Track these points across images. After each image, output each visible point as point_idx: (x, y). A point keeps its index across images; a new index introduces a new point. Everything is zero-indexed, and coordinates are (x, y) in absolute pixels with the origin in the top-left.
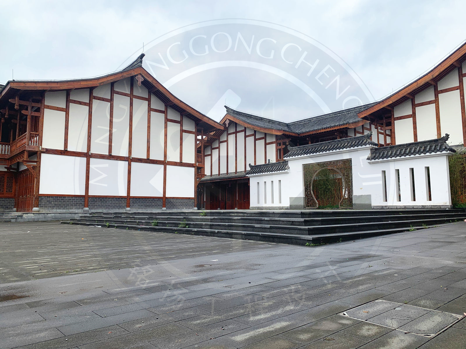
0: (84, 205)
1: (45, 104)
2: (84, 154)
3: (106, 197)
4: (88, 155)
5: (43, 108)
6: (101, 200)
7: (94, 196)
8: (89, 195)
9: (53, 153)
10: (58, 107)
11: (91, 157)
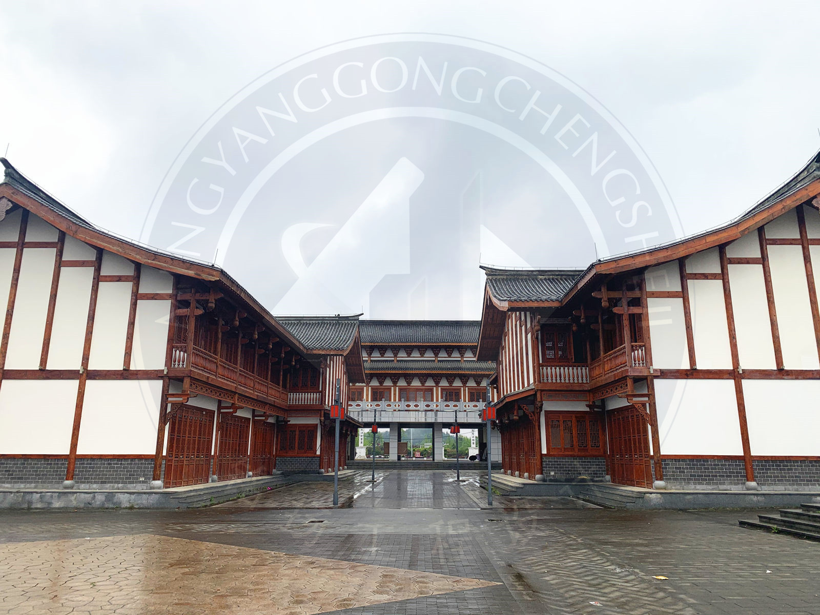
0: (746, 476)
1: (647, 290)
2: (729, 374)
3: (788, 459)
4: (736, 375)
5: (645, 297)
6: (779, 466)
7: (764, 457)
8: (752, 455)
9: (673, 377)
10: (668, 292)
11: (743, 379)
